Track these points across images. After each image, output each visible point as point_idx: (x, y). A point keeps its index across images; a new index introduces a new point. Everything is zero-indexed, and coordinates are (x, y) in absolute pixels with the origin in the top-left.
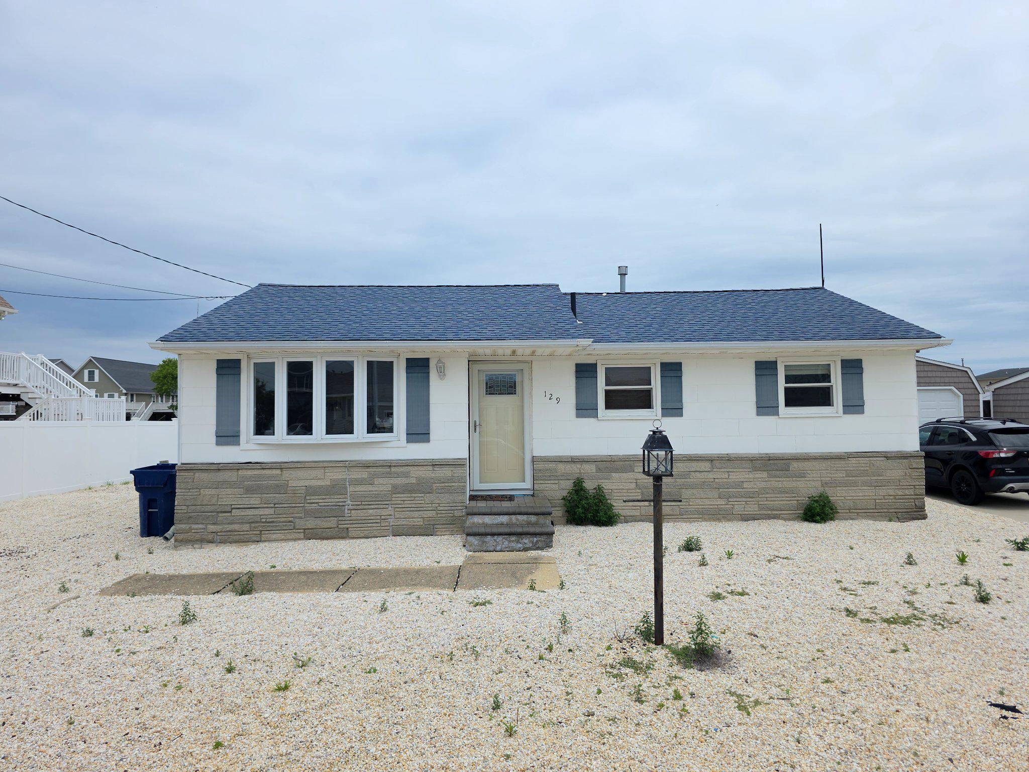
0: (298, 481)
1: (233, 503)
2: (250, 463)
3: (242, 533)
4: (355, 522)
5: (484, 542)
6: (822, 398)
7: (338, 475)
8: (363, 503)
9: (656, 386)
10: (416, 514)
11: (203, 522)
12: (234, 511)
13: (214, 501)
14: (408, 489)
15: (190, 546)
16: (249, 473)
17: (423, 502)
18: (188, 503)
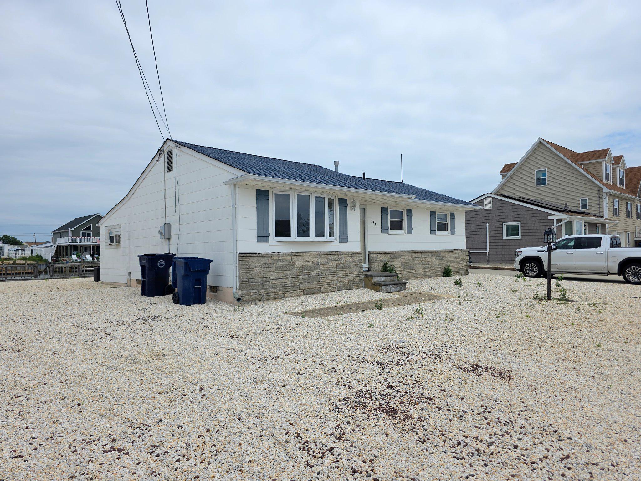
0: (300, 262)
1: (271, 276)
2: (275, 253)
3: (276, 294)
4: (324, 284)
5: (387, 288)
6: (446, 229)
7: (315, 259)
8: (326, 274)
9: (405, 219)
10: (346, 279)
11: (257, 288)
12: (271, 281)
13: (261, 276)
14: (343, 266)
15: (250, 304)
16: (277, 258)
17: (348, 273)
18: (248, 277)
